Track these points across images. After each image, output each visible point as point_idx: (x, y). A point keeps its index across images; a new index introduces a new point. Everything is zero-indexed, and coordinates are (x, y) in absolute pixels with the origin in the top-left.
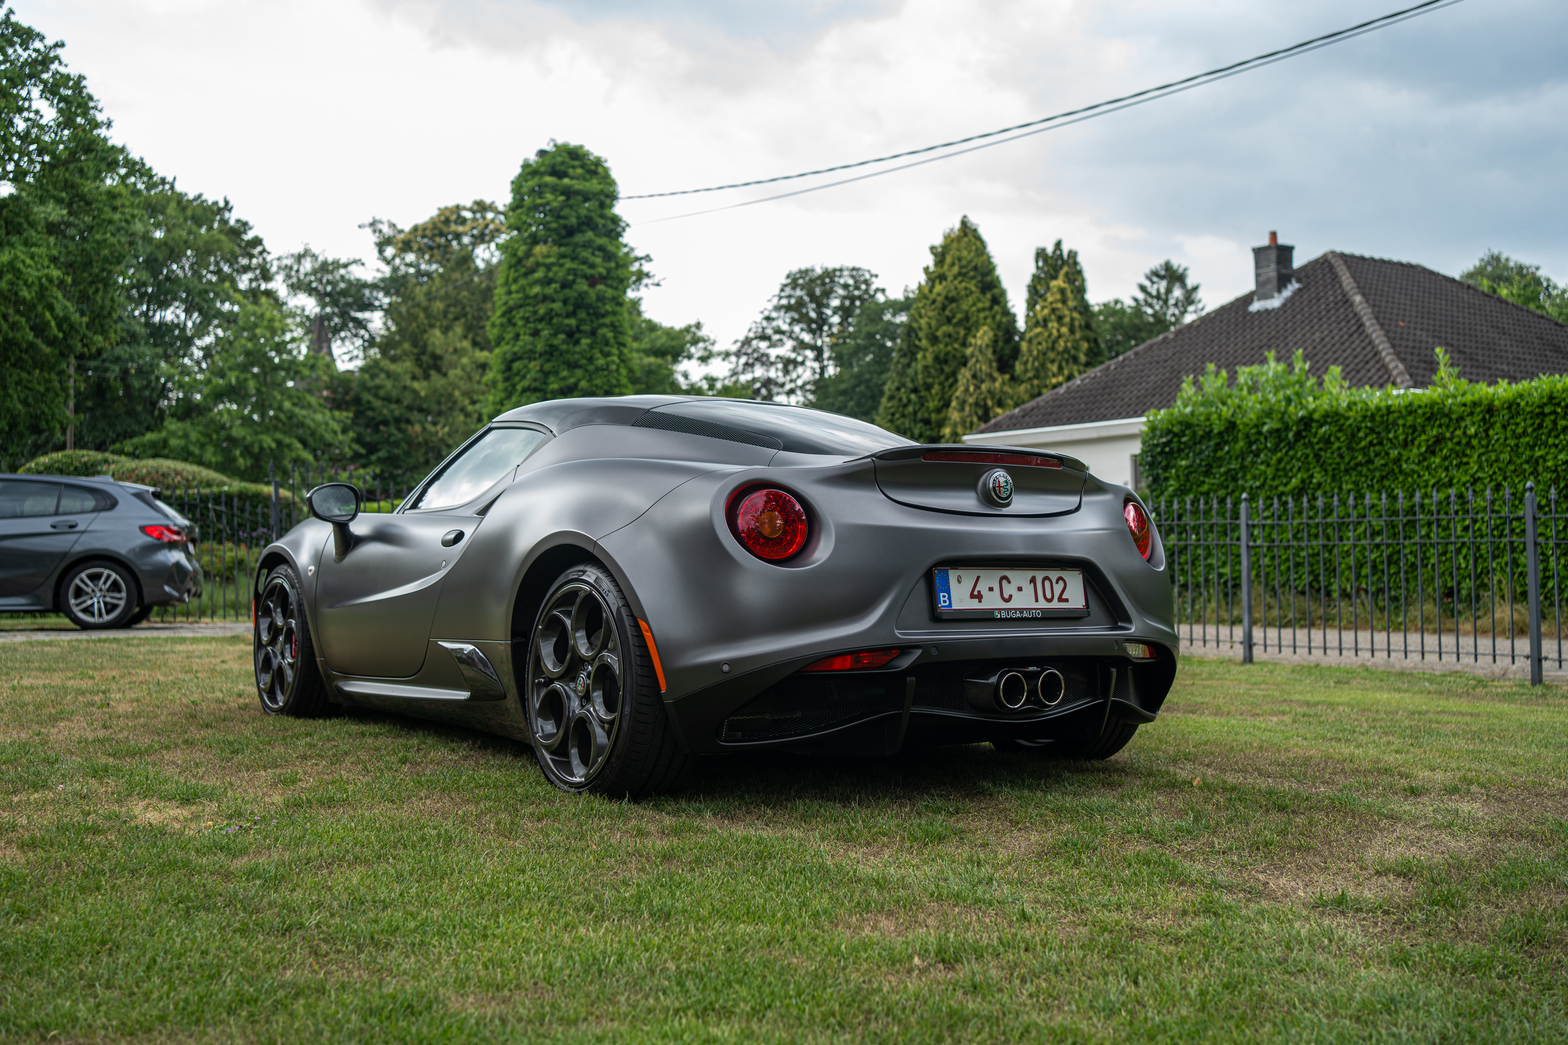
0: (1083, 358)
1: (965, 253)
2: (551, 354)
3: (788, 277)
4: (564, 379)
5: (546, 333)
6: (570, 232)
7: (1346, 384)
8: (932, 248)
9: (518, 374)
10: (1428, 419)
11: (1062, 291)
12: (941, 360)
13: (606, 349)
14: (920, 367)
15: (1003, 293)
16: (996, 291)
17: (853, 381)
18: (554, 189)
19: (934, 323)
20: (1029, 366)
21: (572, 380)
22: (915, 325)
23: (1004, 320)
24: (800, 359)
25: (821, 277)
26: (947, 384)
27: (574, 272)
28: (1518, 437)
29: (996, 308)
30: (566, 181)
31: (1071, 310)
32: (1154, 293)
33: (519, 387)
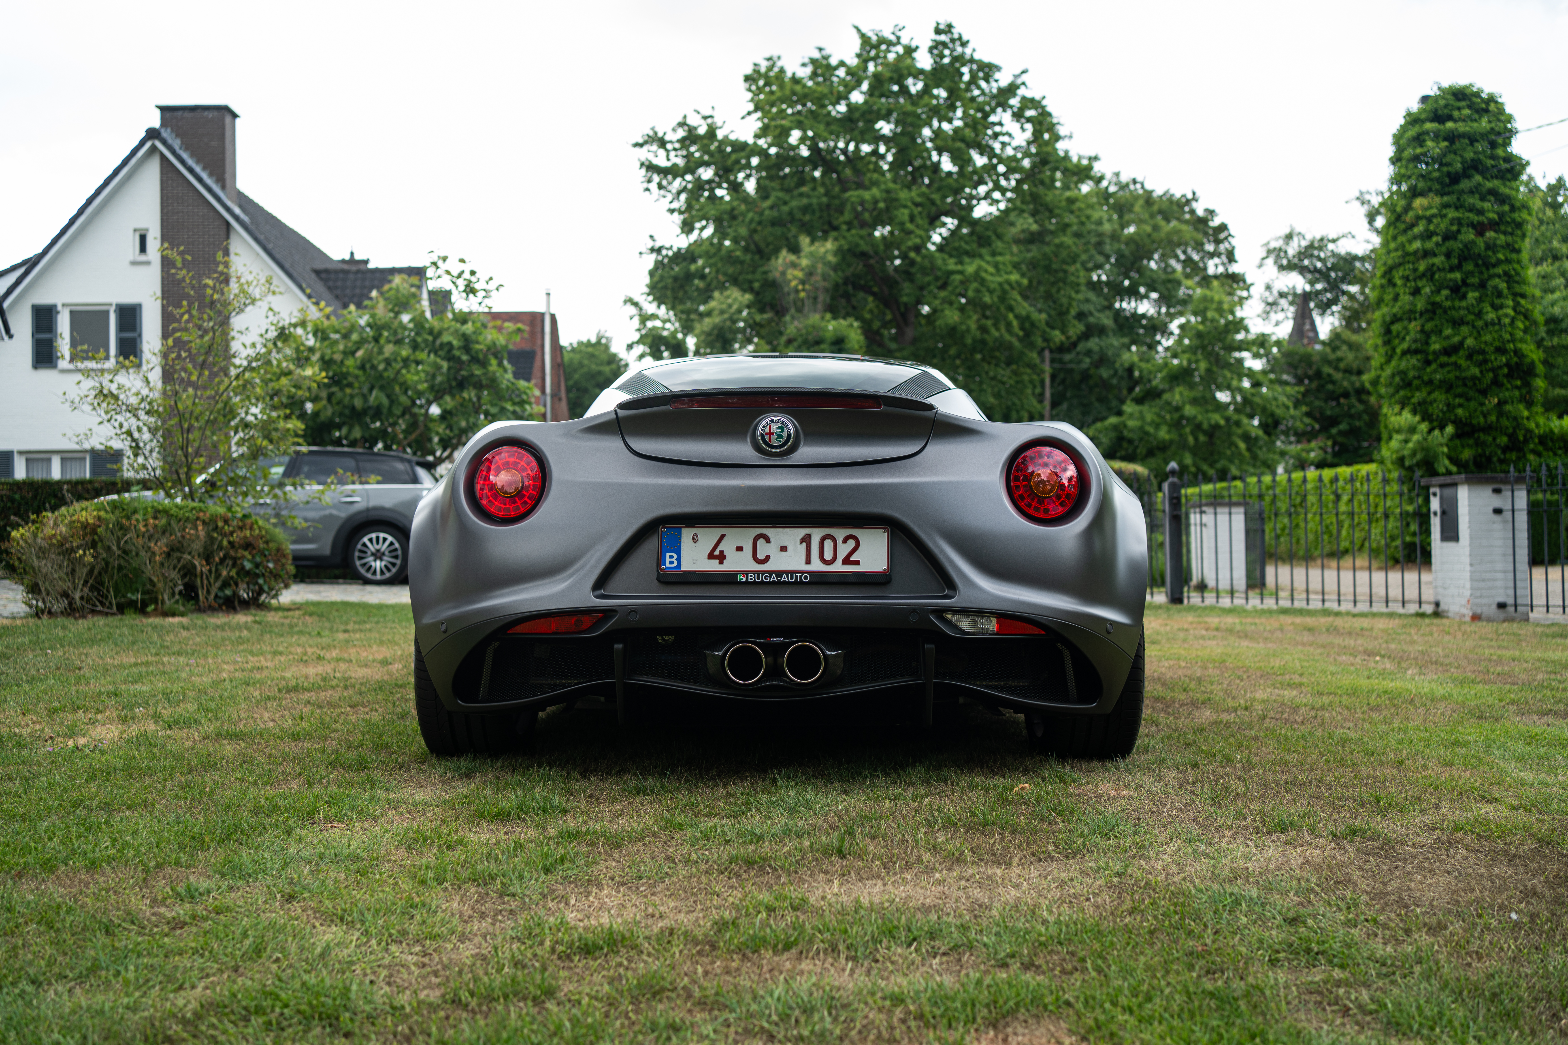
2: (1434, 313)
4: (1448, 337)
5: (1427, 290)
6: (1455, 179)
9: (1398, 336)
13: (1498, 302)
18: (1437, 136)
21: (1456, 339)
27: (1459, 222)
30: (1450, 125)
33: (1399, 351)
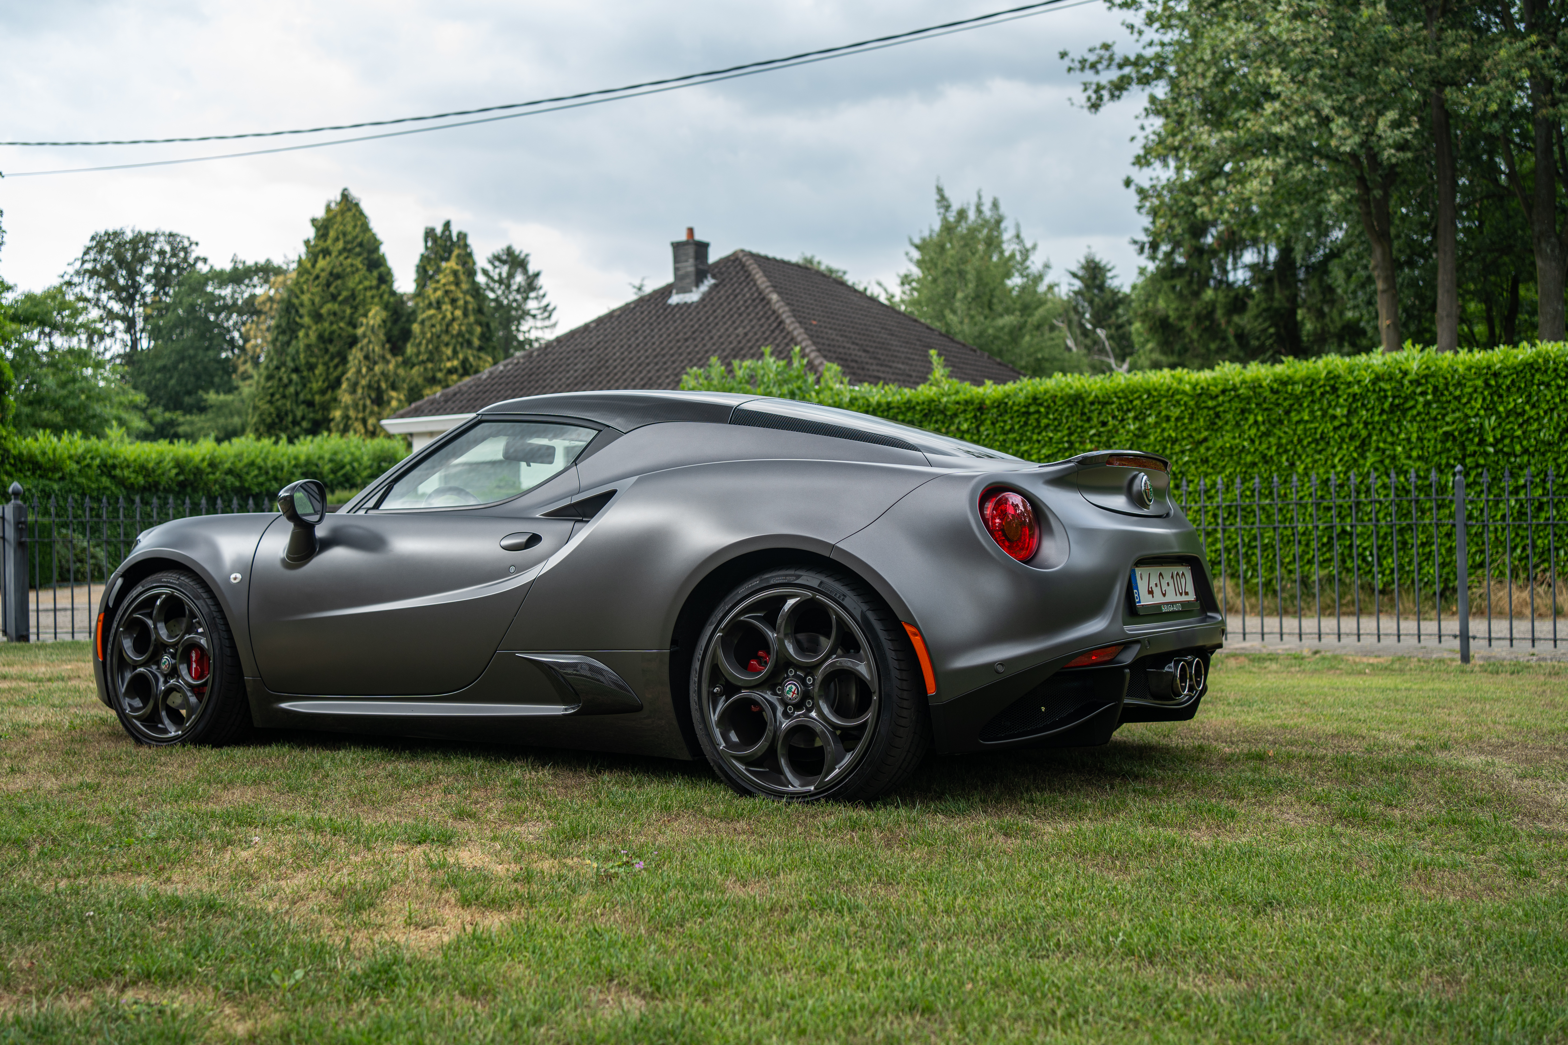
0: (476, 342)
1: (349, 228)
3: (93, 238)
7: (846, 380)
8: (314, 221)
10: (925, 415)
11: (455, 273)
12: (325, 339)
14: (302, 345)
15: (389, 273)
16: (382, 269)
17: (174, 357)
19: (317, 300)
20: (423, 348)
22: (295, 301)
23: (392, 300)
24: (108, 330)
25: (134, 242)
26: (332, 365)
28: (1006, 433)
29: (383, 287)
31: (465, 293)
32: (496, 277)
